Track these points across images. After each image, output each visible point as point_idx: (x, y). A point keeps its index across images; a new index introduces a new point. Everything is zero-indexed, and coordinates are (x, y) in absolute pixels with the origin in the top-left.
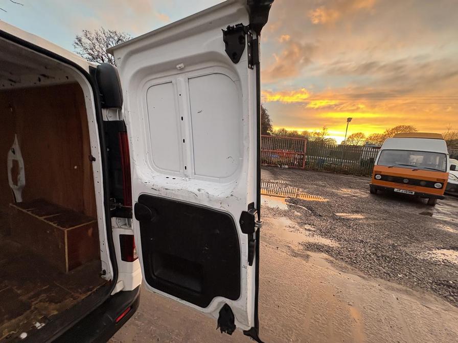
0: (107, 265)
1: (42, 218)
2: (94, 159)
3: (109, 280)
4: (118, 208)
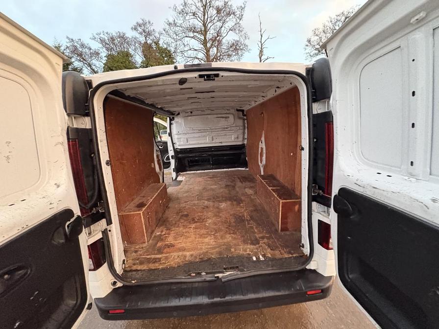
0: (306, 241)
1: (270, 188)
2: (303, 149)
3: (306, 254)
4: (319, 194)
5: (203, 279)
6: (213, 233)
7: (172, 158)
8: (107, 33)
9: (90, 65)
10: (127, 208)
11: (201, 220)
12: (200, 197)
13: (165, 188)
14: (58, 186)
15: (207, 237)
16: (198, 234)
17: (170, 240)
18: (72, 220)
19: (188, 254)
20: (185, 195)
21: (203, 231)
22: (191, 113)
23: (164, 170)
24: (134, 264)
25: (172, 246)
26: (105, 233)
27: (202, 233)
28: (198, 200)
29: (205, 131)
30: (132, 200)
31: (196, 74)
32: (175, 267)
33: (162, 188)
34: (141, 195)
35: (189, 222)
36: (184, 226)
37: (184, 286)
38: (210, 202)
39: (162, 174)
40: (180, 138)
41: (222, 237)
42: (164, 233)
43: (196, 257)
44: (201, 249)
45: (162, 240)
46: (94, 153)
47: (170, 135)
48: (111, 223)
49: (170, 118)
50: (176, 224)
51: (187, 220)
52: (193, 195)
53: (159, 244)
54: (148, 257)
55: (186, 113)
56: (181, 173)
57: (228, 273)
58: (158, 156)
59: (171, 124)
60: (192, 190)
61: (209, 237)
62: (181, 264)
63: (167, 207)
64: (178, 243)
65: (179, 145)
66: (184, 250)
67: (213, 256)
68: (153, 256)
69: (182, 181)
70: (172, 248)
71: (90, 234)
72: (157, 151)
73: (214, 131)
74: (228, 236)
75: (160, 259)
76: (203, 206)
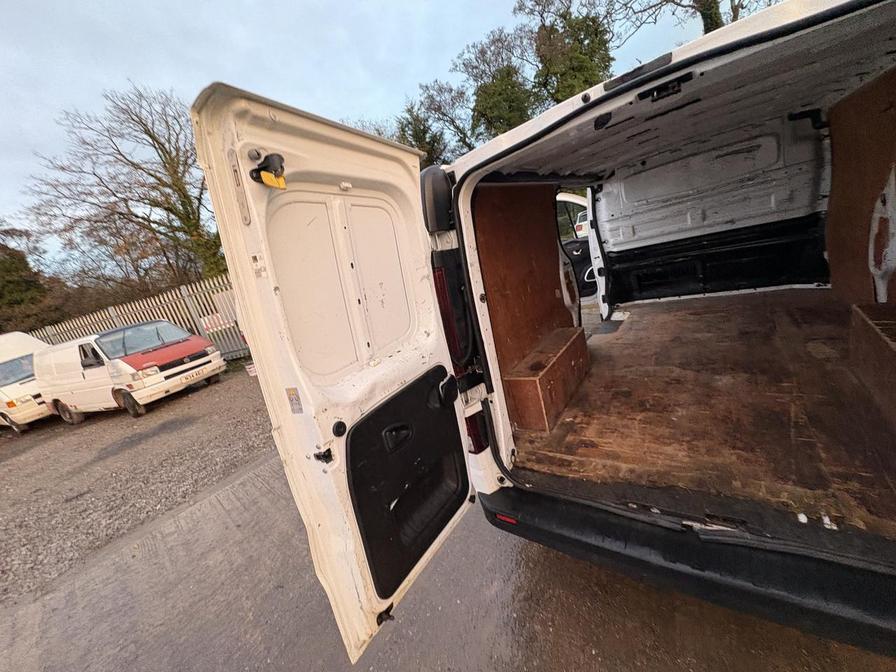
5: (653, 519)
6: (688, 439)
7: (600, 274)
8: (473, 47)
9: (452, 122)
10: (516, 369)
11: (662, 408)
12: (662, 357)
13: (582, 337)
14: (428, 335)
15: (670, 444)
16: (649, 434)
17: (590, 434)
18: (445, 380)
19: (624, 466)
20: (626, 352)
21: (665, 431)
22: (643, 163)
23: (581, 299)
24: (529, 460)
25: (593, 445)
26: (485, 403)
27: (658, 434)
28: (657, 364)
29: (680, 199)
30: (524, 357)
31: (631, 96)
32: (596, 483)
33: (574, 337)
34: (537, 349)
35: (632, 408)
36: (619, 413)
37: (614, 520)
38: (688, 372)
39: (576, 309)
40: (617, 229)
41: (709, 451)
42: (578, 420)
43: (640, 476)
44: (653, 464)
45: (575, 431)
46: (464, 285)
47: (594, 224)
48: (493, 391)
49: (592, 188)
50: (604, 408)
51: (627, 404)
52: (644, 354)
53: (569, 438)
54: (551, 454)
55: (630, 167)
56: (621, 305)
57: (715, 527)
58: (567, 275)
59: (595, 201)
60: (644, 341)
61: (676, 446)
62: (609, 480)
63: (588, 374)
64: (606, 443)
65: (614, 245)
66: (616, 457)
67: (680, 484)
68: (558, 455)
69: (622, 322)
70: (594, 449)
71: (467, 402)
72: (565, 264)
73: (707, 197)
74: (726, 451)
75: (570, 463)
76: (667, 379)
